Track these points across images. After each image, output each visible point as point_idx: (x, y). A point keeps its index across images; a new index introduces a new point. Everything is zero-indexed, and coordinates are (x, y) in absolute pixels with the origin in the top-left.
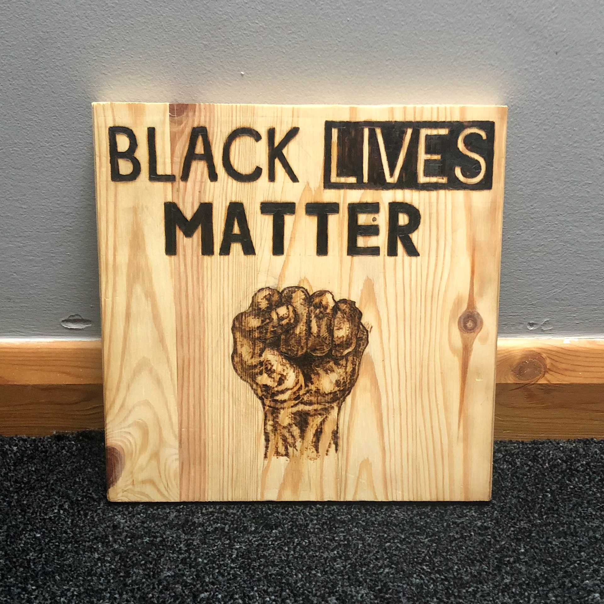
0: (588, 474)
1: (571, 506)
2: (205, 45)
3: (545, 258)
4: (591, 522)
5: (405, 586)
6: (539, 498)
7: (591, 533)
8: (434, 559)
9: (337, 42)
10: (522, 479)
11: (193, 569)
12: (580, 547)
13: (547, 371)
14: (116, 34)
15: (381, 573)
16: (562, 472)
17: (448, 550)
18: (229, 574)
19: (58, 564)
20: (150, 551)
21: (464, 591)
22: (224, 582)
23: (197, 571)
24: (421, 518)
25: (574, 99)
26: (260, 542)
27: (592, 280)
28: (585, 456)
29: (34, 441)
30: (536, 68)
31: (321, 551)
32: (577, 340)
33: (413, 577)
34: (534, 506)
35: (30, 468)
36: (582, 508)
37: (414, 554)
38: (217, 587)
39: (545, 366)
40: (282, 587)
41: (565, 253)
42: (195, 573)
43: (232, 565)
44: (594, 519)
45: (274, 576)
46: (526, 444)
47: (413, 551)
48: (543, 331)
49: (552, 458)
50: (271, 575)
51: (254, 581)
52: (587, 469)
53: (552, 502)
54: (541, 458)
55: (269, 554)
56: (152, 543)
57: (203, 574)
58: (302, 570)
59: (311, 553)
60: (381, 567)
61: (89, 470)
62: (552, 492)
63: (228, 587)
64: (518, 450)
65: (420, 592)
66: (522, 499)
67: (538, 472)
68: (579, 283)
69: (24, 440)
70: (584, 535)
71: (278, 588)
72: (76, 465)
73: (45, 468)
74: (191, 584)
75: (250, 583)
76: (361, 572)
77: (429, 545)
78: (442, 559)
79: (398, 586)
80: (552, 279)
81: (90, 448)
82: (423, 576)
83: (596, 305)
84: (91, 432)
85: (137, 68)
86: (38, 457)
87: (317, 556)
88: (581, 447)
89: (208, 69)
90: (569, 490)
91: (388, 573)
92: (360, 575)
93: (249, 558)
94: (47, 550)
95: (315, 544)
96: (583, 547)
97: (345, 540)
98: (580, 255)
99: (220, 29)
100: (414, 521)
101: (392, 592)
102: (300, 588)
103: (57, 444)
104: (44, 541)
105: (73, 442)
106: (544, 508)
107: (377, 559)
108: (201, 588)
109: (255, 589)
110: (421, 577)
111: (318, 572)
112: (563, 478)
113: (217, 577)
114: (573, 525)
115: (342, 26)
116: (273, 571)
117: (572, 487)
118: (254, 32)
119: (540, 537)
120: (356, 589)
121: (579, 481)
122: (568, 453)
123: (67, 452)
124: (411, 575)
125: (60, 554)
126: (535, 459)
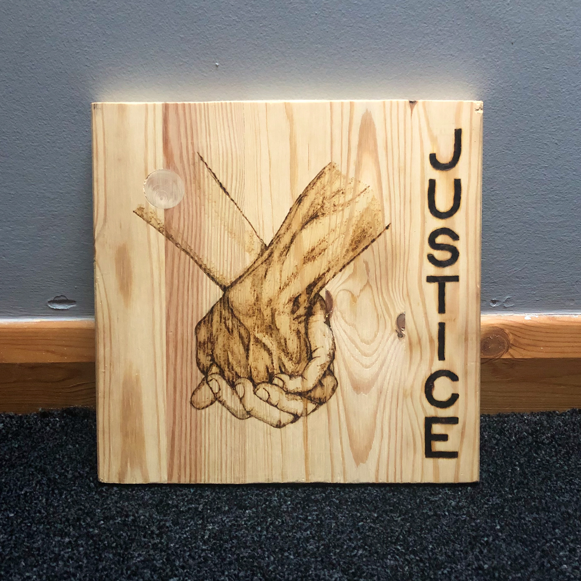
0: (554, 447)
1: (541, 479)
2: (182, 38)
3: (505, 238)
4: (562, 496)
5: (379, 569)
6: (508, 472)
7: (563, 509)
8: (409, 538)
9: (306, 34)
10: (491, 453)
11: (163, 553)
12: (554, 523)
13: (510, 346)
14: (98, 28)
15: (355, 555)
16: (529, 444)
17: (422, 529)
18: (200, 557)
19: (28, 547)
20: (122, 532)
21: (440, 573)
22: (195, 565)
23: (168, 554)
24: (394, 495)
25: (529, 86)
26: (234, 522)
27: (550, 259)
28: (549, 429)
29: (21, 417)
30: (493, 58)
31: (294, 531)
32: (537, 317)
33: (387, 558)
34: (505, 480)
35: (13, 445)
36: (551, 481)
37: (388, 533)
38: (187, 572)
39: (508, 341)
40: (253, 571)
41: (525, 233)
42: (165, 557)
43: (204, 547)
44: (564, 493)
45: (245, 559)
46: (492, 417)
47: (386, 530)
48: (505, 308)
49: (518, 431)
50: (242, 558)
51: (225, 564)
52: (552, 441)
53: (521, 476)
54: (508, 431)
55: (242, 535)
56: (124, 523)
57: (173, 557)
58: (274, 552)
59: (284, 533)
60: (354, 548)
61: (70, 446)
62: (521, 465)
63: (199, 572)
64: (486, 423)
65: (395, 575)
66: (492, 473)
67: (505, 445)
68: (538, 262)
69: (11, 417)
70: (557, 510)
71: (249, 572)
72: (58, 441)
73: (28, 444)
74: (160, 568)
75: (221, 567)
76: (335, 554)
77: (402, 525)
78: (416, 538)
79: (373, 569)
80: (513, 258)
81: (73, 424)
82: (398, 557)
83: (554, 283)
84: (75, 409)
85: (118, 60)
86: (23, 434)
87: (289, 536)
88: (545, 420)
89: (184, 60)
90: (537, 463)
91: (361, 555)
92: (333, 557)
93: (221, 539)
94: (18, 531)
95: (287, 523)
96: (558, 524)
97: (318, 519)
98: (539, 235)
99: (195, 22)
100: (387, 497)
101: (367, 575)
102: (272, 572)
103: (41, 421)
104: (17, 522)
105: (57, 419)
106: (514, 482)
107: (350, 539)
108: (170, 573)
109: (226, 573)
110: (395, 558)
111: (290, 554)
112: (530, 451)
113: (188, 560)
114: (544, 499)
115: (311, 20)
116: (245, 553)
117: (539, 460)
118: (228, 25)
119: (513, 513)
120: (329, 573)
121: (546, 454)
122: (533, 425)
123: (51, 428)
124: (385, 557)
125: (30, 536)
126: (501, 432)
